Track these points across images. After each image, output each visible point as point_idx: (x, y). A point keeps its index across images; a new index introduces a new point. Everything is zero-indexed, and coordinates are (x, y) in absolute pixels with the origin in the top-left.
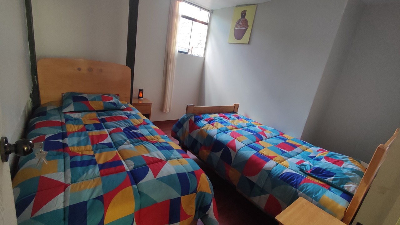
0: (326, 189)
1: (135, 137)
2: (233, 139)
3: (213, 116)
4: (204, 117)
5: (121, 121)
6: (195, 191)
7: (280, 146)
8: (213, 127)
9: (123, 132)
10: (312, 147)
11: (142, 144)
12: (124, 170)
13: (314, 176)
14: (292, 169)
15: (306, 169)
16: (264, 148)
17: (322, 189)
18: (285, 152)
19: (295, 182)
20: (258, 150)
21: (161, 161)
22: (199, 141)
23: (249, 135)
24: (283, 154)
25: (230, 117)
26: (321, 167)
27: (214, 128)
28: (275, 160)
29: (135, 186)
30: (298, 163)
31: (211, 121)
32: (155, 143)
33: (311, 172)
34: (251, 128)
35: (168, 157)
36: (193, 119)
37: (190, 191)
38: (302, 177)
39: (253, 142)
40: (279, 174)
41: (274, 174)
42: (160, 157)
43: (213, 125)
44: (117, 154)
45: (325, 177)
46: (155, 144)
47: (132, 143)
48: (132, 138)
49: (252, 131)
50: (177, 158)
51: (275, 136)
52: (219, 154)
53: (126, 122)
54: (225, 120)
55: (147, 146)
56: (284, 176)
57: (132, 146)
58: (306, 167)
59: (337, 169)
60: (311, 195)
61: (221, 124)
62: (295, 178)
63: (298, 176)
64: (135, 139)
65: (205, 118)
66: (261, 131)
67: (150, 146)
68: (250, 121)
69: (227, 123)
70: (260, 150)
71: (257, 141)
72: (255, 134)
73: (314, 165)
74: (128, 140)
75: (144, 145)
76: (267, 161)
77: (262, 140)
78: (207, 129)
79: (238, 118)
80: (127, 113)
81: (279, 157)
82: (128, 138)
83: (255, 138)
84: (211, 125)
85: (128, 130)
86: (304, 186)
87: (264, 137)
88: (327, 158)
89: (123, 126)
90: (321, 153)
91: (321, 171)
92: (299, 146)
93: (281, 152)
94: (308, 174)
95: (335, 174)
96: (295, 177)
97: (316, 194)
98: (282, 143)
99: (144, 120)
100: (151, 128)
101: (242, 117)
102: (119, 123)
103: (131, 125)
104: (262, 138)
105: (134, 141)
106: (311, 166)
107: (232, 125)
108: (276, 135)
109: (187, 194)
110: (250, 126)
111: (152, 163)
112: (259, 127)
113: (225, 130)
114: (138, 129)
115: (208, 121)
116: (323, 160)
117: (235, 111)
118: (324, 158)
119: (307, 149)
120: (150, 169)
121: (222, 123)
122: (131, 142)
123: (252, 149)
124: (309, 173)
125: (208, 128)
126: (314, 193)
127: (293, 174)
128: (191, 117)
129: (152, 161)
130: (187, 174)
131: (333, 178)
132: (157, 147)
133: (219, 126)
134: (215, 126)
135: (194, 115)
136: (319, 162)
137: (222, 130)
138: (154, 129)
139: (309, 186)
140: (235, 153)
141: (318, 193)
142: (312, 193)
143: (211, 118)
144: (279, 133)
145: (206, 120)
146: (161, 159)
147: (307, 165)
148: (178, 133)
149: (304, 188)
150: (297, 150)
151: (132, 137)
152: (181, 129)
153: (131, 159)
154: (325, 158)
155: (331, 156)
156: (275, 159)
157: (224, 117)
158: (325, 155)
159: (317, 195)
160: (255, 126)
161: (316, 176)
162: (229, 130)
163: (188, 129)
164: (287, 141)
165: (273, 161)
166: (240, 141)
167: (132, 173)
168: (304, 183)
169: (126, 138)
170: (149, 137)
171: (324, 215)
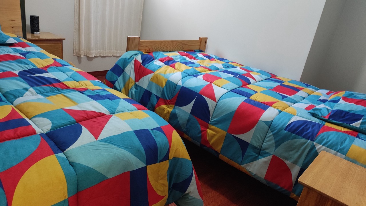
0: (353, 137)
1: (45, 84)
2: (209, 83)
3: (171, 55)
4: (157, 55)
5: (11, 62)
6: (166, 158)
7: (276, 89)
8: (174, 69)
9: (18, 78)
10: (319, 90)
11: (60, 94)
12: (34, 132)
13: (334, 121)
14: (302, 116)
15: (321, 114)
16: (256, 92)
17: (349, 138)
18: (287, 97)
19: (309, 132)
20: (248, 95)
21: (102, 115)
22: (154, 92)
23: (231, 78)
24: (284, 99)
25: (196, 56)
26: (342, 109)
27: (176, 70)
28: (275, 107)
29: (61, 155)
30: (307, 109)
31: (169, 62)
32: (84, 91)
33: (330, 117)
34: (230, 70)
35: (112, 109)
36: (139, 58)
37: (159, 158)
38: (319, 125)
39: (238, 87)
40: (285, 124)
41: (279, 125)
42: (99, 110)
43: (173, 67)
44: (13, 109)
45: (350, 122)
46: (84, 93)
47: (41, 93)
48: (38, 85)
49: (232, 73)
50: (128, 110)
51: (266, 79)
52: (188, 108)
53: (21, 63)
54: (190, 60)
55: (70, 95)
56: (293, 126)
57: (40, 96)
58: (322, 112)
59: (363, 110)
60: (334, 148)
61: (186, 65)
62: (309, 128)
63: (314, 124)
64: (45, 87)
65: (159, 58)
66: (245, 72)
67: (76, 95)
68: (226, 61)
69: (193, 63)
70: (252, 95)
71: (244, 85)
72: (237, 76)
73: (331, 108)
74: (31, 89)
75: (65, 94)
76: (265, 109)
77: (250, 83)
78: (165, 73)
79: (209, 57)
80: (21, 51)
81: (281, 103)
82: (32, 86)
83: (241, 82)
84: (171, 68)
85: (28, 73)
86: (324, 136)
87: (251, 80)
88: (345, 99)
89: (17, 68)
90: (335, 94)
91: (343, 114)
92: (301, 89)
93: (281, 97)
94: (326, 121)
95: (363, 116)
96: (308, 126)
97: (342, 144)
98: (278, 86)
99: (55, 59)
100: (71, 70)
101: (213, 56)
102: (8, 64)
103: (32, 67)
104: (249, 80)
105: (43, 91)
106: (328, 109)
107: (201, 66)
108: (267, 77)
109: (156, 162)
110: (228, 67)
111: (86, 119)
112: (240, 68)
113: (193, 73)
114: (47, 72)
115: (164, 62)
116: (341, 101)
117: (201, 49)
118: (341, 99)
119: (313, 92)
120: (83, 127)
121: (186, 63)
122: (39, 92)
123: (241, 95)
124: (327, 119)
125: (166, 71)
126: (339, 144)
127: (305, 122)
128: (135, 57)
129: (85, 116)
130: (151, 131)
131: (360, 121)
132: (89, 96)
133: (184, 67)
134: (176, 68)
135: (141, 54)
136: (337, 104)
137: (189, 72)
138: (77, 72)
139: (330, 135)
140: (215, 103)
141: (345, 142)
142: (337, 144)
143: (168, 57)
144: (270, 76)
145: (161, 61)
146: (100, 113)
147: (323, 109)
148: (116, 83)
149: (325, 139)
150: (301, 93)
151: (38, 83)
152: (121, 76)
153: (43, 115)
154: (343, 99)
155: (349, 96)
156: (274, 105)
157: (187, 56)
158: (341, 96)
159: (344, 145)
160: (236, 67)
161: (338, 122)
162: (200, 72)
163: (133, 76)
164: (283, 84)
165: (273, 108)
166: (219, 87)
167: (50, 136)
168: (323, 132)
169: (26, 86)
170: (71, 84)
171: (359, 169)
